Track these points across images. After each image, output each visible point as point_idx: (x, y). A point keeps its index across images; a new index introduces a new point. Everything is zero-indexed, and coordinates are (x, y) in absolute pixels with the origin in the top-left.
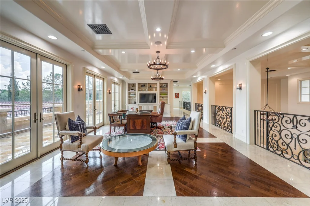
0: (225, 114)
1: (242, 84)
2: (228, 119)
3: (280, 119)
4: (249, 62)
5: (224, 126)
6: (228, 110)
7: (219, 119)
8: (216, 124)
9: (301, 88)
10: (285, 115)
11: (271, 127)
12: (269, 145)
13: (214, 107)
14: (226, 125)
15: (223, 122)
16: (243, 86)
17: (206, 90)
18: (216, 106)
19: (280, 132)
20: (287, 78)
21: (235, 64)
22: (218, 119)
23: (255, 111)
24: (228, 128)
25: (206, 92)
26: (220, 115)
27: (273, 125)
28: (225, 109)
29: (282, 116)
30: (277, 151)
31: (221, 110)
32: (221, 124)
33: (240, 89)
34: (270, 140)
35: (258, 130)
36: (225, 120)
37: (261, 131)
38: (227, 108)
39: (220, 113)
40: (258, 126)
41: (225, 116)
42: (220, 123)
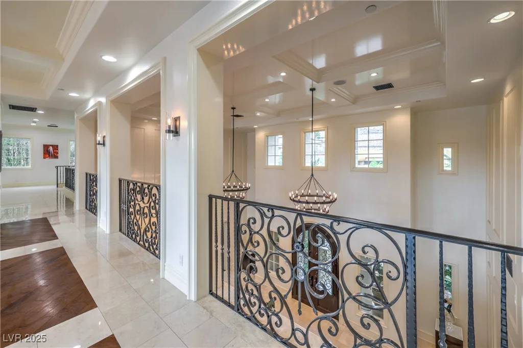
0: (148, 205)
1: (179, 118)
2: (154, 220)
3: (266, 221)
4: (196, 51)
5: (145, 237)
6: (153, 192)
7: (135, 216)
8: (128, 233)
9: (268, 147)
10: (277, 212)
11: (245, 245)
12: (241, 296)
13: (124, 185)
14: (149, 234)
15: (144, 226)
16: (184, 124)
17: (104, 137)
18: (128, 182)
19: (265, 260)
20: (254, 131)
21: (165, 59)
22: (133, 217)
23: (211, 197)
24: (153, 244)
25: (104, 141)
26: (137, 208)
27: (250, 240)
28: (146, 191)
29: (269, 214)
30: (257, 316)
31: (140, 192)
32: (139, 232)
33: (176, 132)
34: (244, 284)
35: (217, 251)
36: (147, 220)
37: (223, 254)
38: (152, 189)
39: (136, 202)
40: (216, 241)
41: (146, 210)
42: (136, 228)
